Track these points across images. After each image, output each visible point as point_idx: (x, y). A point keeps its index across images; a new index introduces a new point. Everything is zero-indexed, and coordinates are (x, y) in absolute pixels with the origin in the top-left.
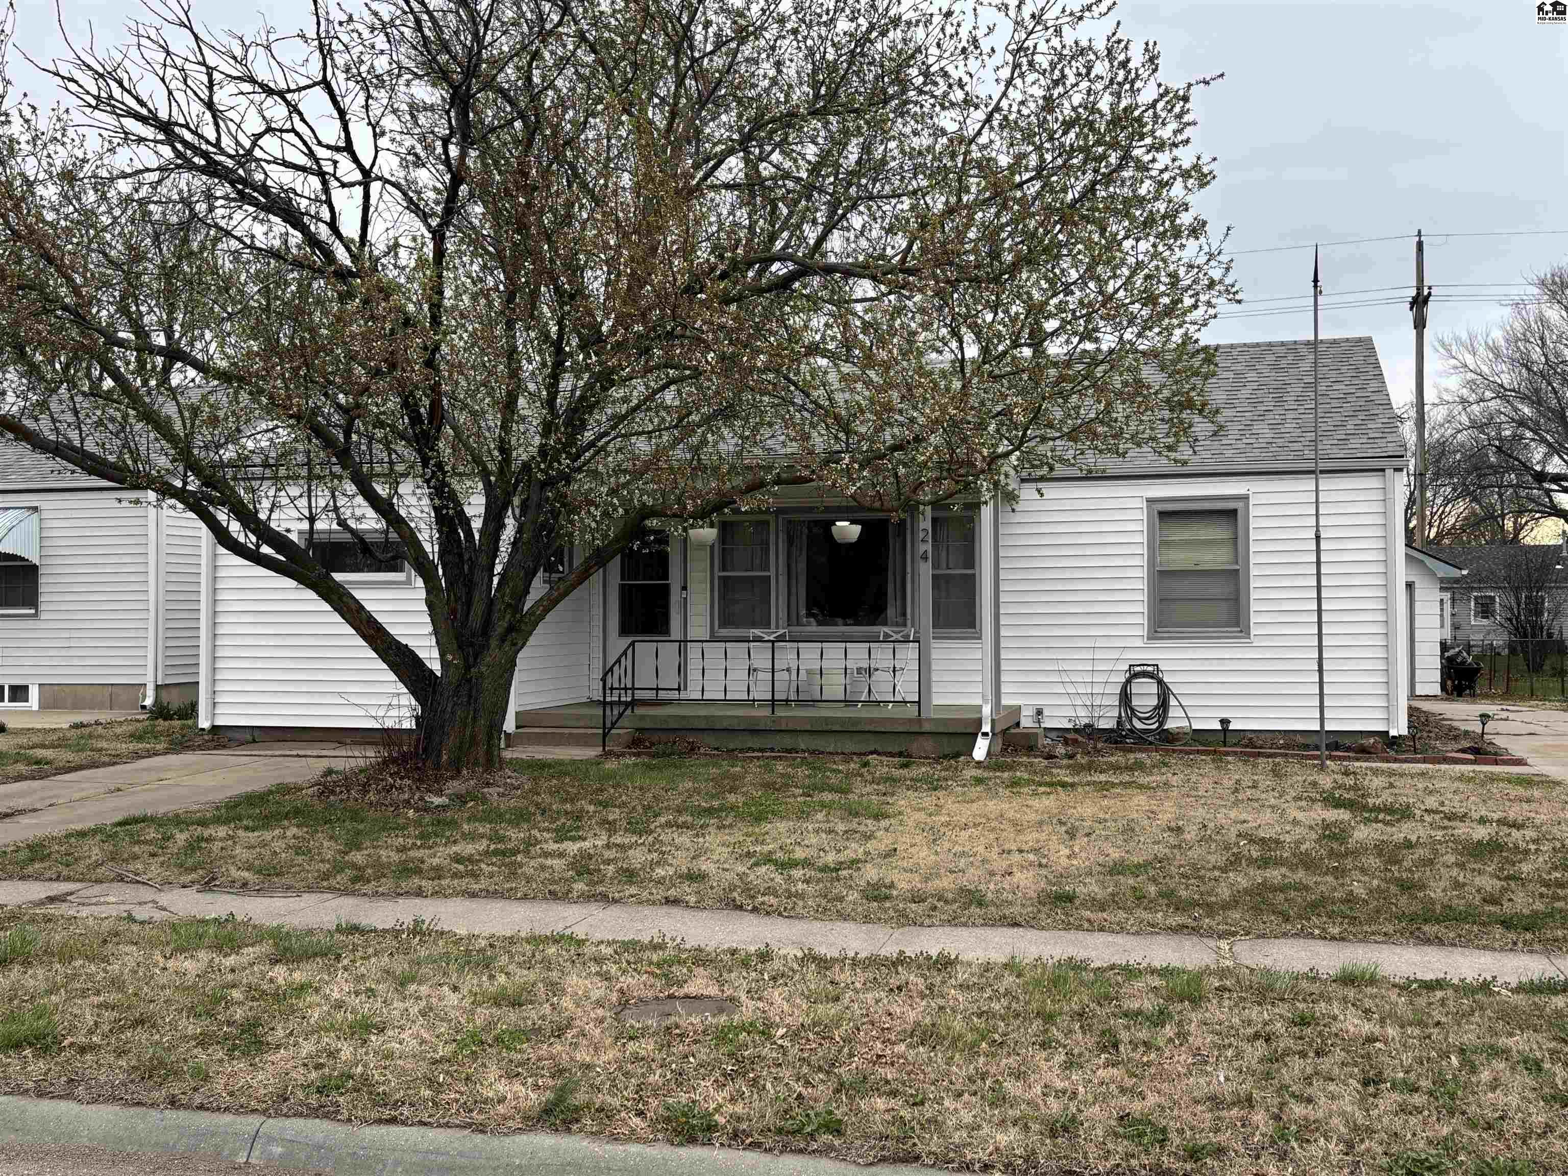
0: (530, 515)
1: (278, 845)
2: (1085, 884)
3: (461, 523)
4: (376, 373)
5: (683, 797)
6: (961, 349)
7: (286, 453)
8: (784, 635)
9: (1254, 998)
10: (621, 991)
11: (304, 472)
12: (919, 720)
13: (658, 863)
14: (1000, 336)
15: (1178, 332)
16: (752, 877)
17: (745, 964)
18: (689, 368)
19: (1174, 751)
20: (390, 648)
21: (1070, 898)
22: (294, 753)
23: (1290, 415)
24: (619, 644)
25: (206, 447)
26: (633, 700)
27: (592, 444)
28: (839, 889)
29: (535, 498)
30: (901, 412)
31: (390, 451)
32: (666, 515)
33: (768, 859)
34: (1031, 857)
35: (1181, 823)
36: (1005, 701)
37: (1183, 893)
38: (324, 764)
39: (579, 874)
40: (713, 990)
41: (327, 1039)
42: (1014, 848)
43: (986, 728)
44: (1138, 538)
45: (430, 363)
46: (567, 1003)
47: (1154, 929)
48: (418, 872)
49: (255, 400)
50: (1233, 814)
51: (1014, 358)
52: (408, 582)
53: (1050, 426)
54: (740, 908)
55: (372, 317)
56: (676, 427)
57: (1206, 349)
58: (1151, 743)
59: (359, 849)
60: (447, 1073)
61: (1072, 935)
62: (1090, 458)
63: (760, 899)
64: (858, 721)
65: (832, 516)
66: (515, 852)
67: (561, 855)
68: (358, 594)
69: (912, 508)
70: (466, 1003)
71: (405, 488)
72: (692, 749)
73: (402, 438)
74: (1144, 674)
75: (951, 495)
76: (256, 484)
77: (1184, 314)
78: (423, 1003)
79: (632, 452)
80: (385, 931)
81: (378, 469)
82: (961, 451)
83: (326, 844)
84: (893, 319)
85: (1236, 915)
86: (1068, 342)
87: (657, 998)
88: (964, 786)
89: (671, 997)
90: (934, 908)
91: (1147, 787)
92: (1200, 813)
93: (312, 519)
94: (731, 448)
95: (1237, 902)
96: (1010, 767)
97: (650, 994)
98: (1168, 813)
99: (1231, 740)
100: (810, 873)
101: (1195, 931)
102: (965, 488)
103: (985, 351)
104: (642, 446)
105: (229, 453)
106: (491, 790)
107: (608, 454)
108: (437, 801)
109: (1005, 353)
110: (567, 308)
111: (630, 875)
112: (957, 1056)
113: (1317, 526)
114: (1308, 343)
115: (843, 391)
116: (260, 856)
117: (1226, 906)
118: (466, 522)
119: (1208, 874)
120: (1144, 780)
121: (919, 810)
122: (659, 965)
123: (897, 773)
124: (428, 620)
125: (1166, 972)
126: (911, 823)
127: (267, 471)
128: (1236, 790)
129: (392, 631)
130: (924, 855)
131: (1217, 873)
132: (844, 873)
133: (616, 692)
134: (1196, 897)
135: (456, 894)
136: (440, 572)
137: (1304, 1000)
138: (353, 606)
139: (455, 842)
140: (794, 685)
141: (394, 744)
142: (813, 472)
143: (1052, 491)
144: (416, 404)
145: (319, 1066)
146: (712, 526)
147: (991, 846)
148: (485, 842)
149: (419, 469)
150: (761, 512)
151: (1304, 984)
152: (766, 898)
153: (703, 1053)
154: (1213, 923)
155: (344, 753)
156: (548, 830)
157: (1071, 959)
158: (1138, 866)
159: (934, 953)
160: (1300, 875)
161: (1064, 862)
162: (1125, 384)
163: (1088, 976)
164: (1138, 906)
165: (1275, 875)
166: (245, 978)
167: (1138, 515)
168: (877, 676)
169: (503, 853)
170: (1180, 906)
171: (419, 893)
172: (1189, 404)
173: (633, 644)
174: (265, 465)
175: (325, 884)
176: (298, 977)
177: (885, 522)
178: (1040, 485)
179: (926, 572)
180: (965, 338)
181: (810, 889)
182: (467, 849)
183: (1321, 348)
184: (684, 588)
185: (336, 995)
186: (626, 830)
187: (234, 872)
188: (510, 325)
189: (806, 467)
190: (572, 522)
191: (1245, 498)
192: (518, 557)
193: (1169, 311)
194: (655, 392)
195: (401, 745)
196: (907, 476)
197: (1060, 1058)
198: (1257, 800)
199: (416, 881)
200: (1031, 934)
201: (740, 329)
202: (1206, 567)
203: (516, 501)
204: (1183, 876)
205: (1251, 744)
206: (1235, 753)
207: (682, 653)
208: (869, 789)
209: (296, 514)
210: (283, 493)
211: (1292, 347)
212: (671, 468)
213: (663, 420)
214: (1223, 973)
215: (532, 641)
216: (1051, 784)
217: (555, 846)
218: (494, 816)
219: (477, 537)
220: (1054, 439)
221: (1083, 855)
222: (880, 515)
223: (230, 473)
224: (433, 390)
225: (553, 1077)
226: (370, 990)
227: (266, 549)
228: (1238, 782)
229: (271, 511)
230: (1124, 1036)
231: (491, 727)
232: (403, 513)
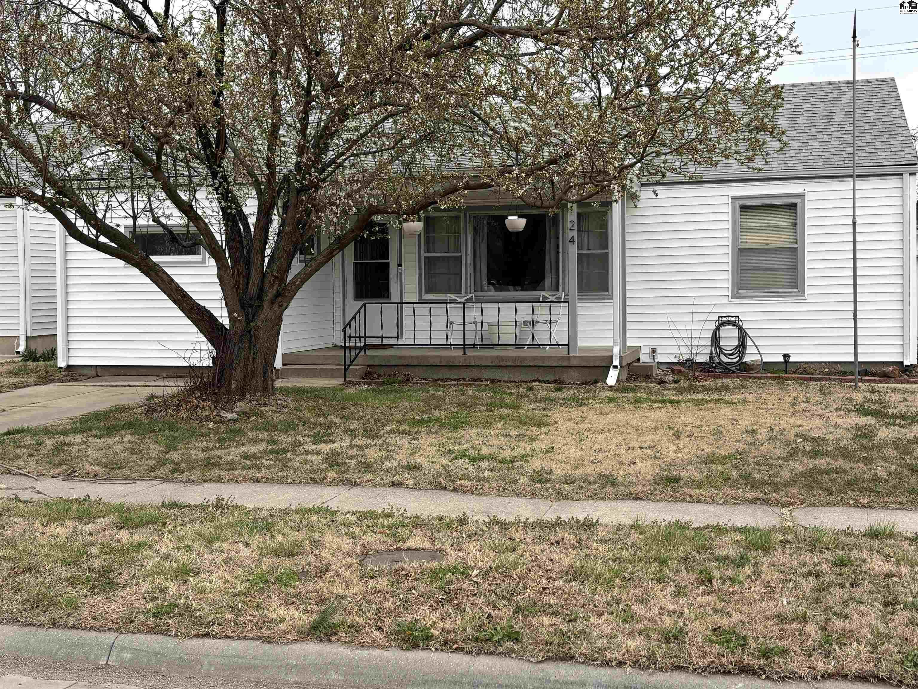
0: (290, 214)
1: (118, 448)
2: (687, 470)
3: (240, 219)
4: (178, 111)
5: (403, 413)
6: (599, 89)
7: (115, 170)
8: (471, 298)
9: (807, 548)
10: (363, 546)
11: (128, 183)
12: (568, 358)
13: (387, 458)
14: (626, 79)
15: (755, 76)
16: (452, 467)
17: (449, 526)
18: (401, 105)
19: (750, 377)
20: (193, 308)
21: (677, 480)
22: (127, 383)
23: (835, 135)
24: (355, 305)
25: (58, 166)
26: (365, 345)
27: (333, 161)
28: (514, 475)
29: (293, 201)
30: (555, 135)
31: (189, 167)
32: (387, 212)
33: (463, 455)
34: (649, 451)
35: (755, 427)
36: (629, 344)
37: (757, 476)
38: (147, 391)
39: (331, 466)
40: (427, 545)
41: (159, 580)
42: (637, 446)
43: (616, 362)
44: (725, 225)
45: (216, 104)
46: (326, 554)
47: (736, 501)
48: (217, 465)
49: (92, 132)
50: (792, 421)
51: (637, 94)
52: (203, 262)
53: (664, 145)
54: (445, 488)
55: (176, 71)
56: (393, 148)
57: (775, 87)
58: (733, 372)
59: (175, 449)
60: (244, 602)
61: (678, 506)
62: (691, 167)
63: (459, 482)
64: (524, 358)
65: (504, 213)
66: (285, 451)
67: (318, 453)
68: (169, 271)
69: (562, 204)
70: (255, 555)
71: (201, 194)
72: (408, 380)
73: (197, 158)
74: (729, 323)
75: (591, 196)
76: (95, 192)
77: (760, 61)
78: (225, 555)
79: (362, 167)
80: (197, 506)
81: (181, 181)
82: (599, 164)
83: (152, 447)
84: (549, 67)
85: (794, 490)
86: (676, 83)
87: (388, 550)
88: (601, 403)
89: (398, 549)
90: (581, 488)
91: (731, 403)
92: (770, 420)
93: (135, 217)
94: (433, 164)
95: (795, 482)
96: (634, 390)
97: (384, 547)
98: (746, 421)
99: (791, 368)
100: (493, 464)
101: (765, 502)
102: (602, 190)
103: (615, 90)
104: (369, 162)
105: (75, 170)
106: (267, 408)
107: (344, 169)
108: (229, 416)
109: (631, 91)
110: (314, 62)
111: (367, 467)
112: (599, 587)
113: (854, 215)
114: (848, 83)
115: (514, 121)
116: (106, 456)
117: (786, 485)
118: (244, 218)
119: (775, 463)
120: (728, 397)
121: (569, 420)
122: (389, 528)
123: (554, 395)
124: (219, 289)
125: (743, 530)
126: (563, 429)
127: (103, 183)
128: (794, 404)
129: (194, 297)
130: (573, 451)
131: (781, 462)
132: (517, 464)
133: (353, 340)
134: (766, 478)
135: (245, 480)
136: (227, 255)
137: (843, 549)
138: (166, 279)
139: (243, 445)
140: (479, 333)
141: (198, 377)
142: (492, 179)
143: (663, 192)
144: (207, 133)
145: (154, 599)
146: (419, 220)
147: (621, 445)
148: (264, 445)
149: (210, 181)
150: (454, 209)
151: (842, 538)
152: (462, 482)
153: (422, 587)
154: (778, 497)
155: (162, 384)
156: (308, 436)
157: (678, 521)
158: (725, 457)
159: (581, 518)
160: (840, 463)
161: (672, 455)
162: (717, 113)
163: (690, 533)
164: (724, 485)
165: (822, 462)
166: (99, 538)
167: (725, 209)
168: (538, 327)
169: (277, 452)
170: (754, 485)
171: (219, 480)
172: (763, 128)
173: (364, 305)
174: (101, 178)
175: (152, 474)
176: (137, 538)
177: (544, 216)
178: (655, 188)
179: (573, 251)
180: (602, 81)
181: (493, 475)
182: (252, 449)
183: (857, 86)
184: (400, 265)
185: (164, 550)
186: (363, 436)
187: (88, 467)
188: (273, 74)
189: (488, 176)
190: (319, 218)
191: (802, 196)
192: (283, 243)
193: (748, 60)
194: (378, 123)
195: (202, 378)
196: (560, 182)
197: (671, 589)
198: (809, 411)
199: (216, 472)
200: (651, 505)
201: (438, 76)
202: (773, 246)
203: (280, 203)
204: (757, 464)
205: (805, 372)
206: (794, 378)
207: (400, 312)
208: (533, 406)
209: (123, 214)
210: (113, 199)
211: (837, 86)
212: (390, 178)
213: (384, 143)
214: (785, 531)
215: (293, 304)
216: (663, 402)
217: (314, 447)
218: (271, 427)
219: (252, 229)
220: (666, 154)
221: (686, 450)
222: (541, 211)
223: (75, 184)
224: (219, 123)
225: (317, 604)
226: (187, 546)
227: (103, 239)
228: (795, 398)
229: (106, 211)
230: (716, 574)
231: (266, 364)
232: (199, 212)
